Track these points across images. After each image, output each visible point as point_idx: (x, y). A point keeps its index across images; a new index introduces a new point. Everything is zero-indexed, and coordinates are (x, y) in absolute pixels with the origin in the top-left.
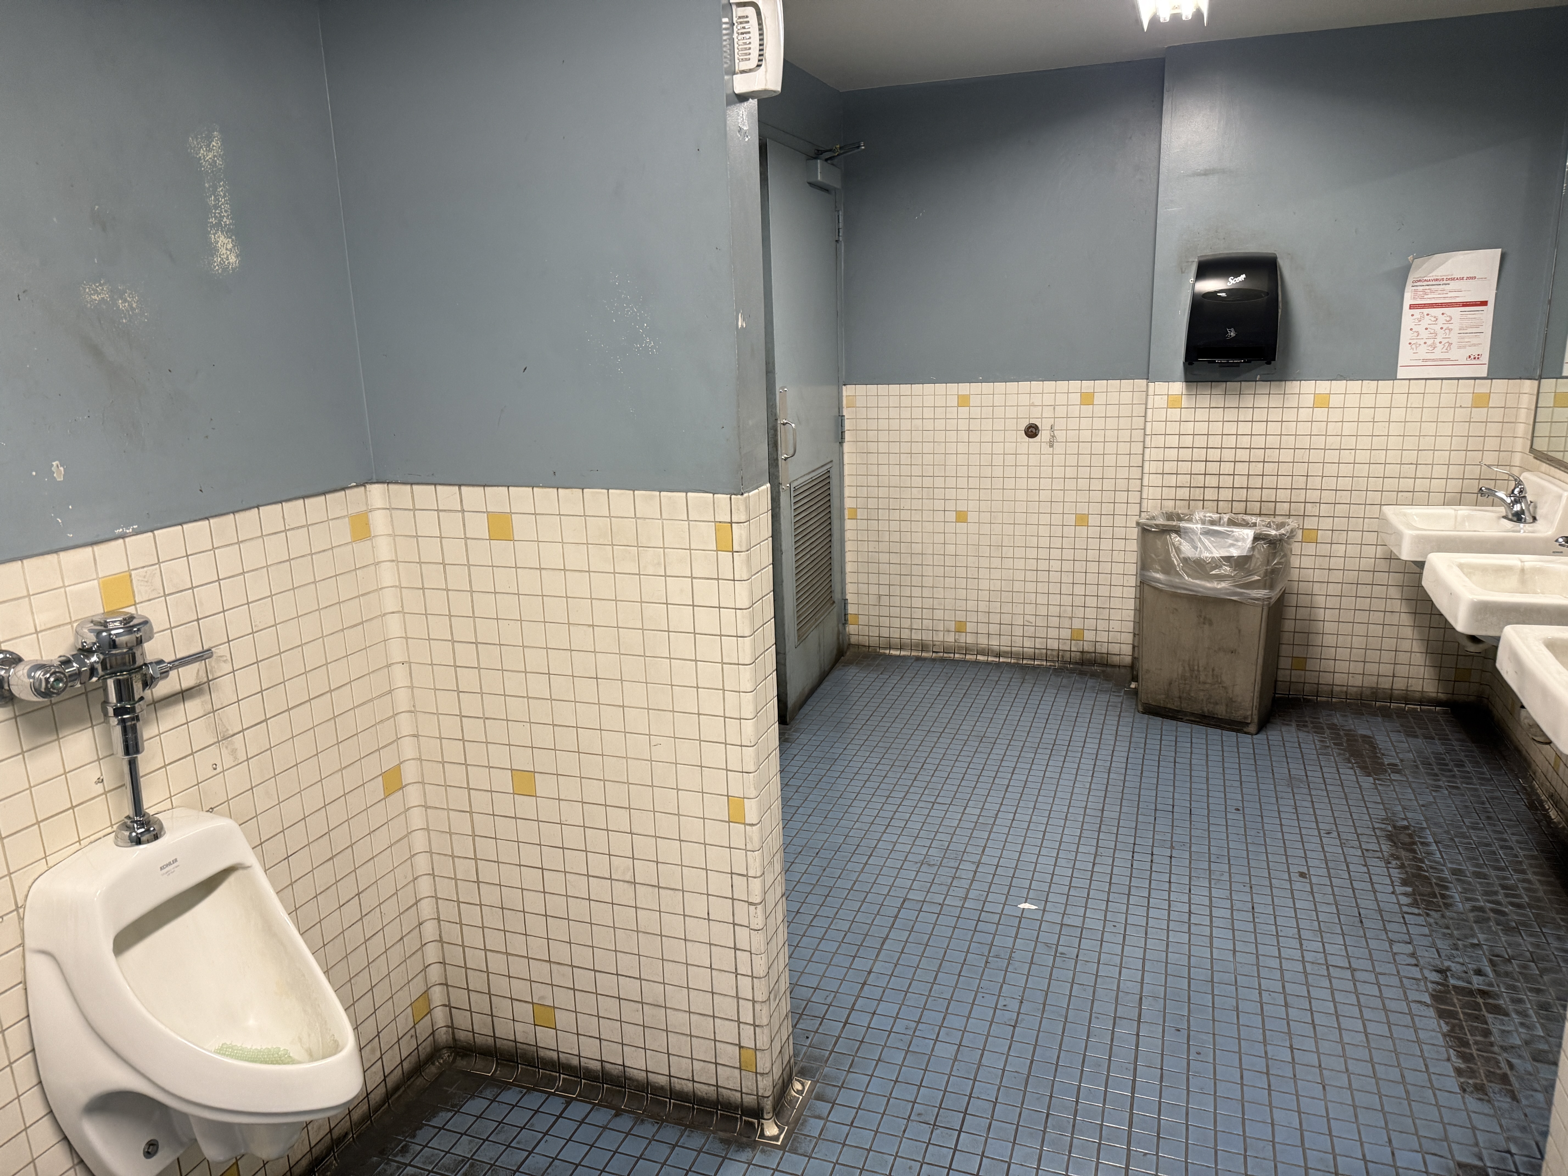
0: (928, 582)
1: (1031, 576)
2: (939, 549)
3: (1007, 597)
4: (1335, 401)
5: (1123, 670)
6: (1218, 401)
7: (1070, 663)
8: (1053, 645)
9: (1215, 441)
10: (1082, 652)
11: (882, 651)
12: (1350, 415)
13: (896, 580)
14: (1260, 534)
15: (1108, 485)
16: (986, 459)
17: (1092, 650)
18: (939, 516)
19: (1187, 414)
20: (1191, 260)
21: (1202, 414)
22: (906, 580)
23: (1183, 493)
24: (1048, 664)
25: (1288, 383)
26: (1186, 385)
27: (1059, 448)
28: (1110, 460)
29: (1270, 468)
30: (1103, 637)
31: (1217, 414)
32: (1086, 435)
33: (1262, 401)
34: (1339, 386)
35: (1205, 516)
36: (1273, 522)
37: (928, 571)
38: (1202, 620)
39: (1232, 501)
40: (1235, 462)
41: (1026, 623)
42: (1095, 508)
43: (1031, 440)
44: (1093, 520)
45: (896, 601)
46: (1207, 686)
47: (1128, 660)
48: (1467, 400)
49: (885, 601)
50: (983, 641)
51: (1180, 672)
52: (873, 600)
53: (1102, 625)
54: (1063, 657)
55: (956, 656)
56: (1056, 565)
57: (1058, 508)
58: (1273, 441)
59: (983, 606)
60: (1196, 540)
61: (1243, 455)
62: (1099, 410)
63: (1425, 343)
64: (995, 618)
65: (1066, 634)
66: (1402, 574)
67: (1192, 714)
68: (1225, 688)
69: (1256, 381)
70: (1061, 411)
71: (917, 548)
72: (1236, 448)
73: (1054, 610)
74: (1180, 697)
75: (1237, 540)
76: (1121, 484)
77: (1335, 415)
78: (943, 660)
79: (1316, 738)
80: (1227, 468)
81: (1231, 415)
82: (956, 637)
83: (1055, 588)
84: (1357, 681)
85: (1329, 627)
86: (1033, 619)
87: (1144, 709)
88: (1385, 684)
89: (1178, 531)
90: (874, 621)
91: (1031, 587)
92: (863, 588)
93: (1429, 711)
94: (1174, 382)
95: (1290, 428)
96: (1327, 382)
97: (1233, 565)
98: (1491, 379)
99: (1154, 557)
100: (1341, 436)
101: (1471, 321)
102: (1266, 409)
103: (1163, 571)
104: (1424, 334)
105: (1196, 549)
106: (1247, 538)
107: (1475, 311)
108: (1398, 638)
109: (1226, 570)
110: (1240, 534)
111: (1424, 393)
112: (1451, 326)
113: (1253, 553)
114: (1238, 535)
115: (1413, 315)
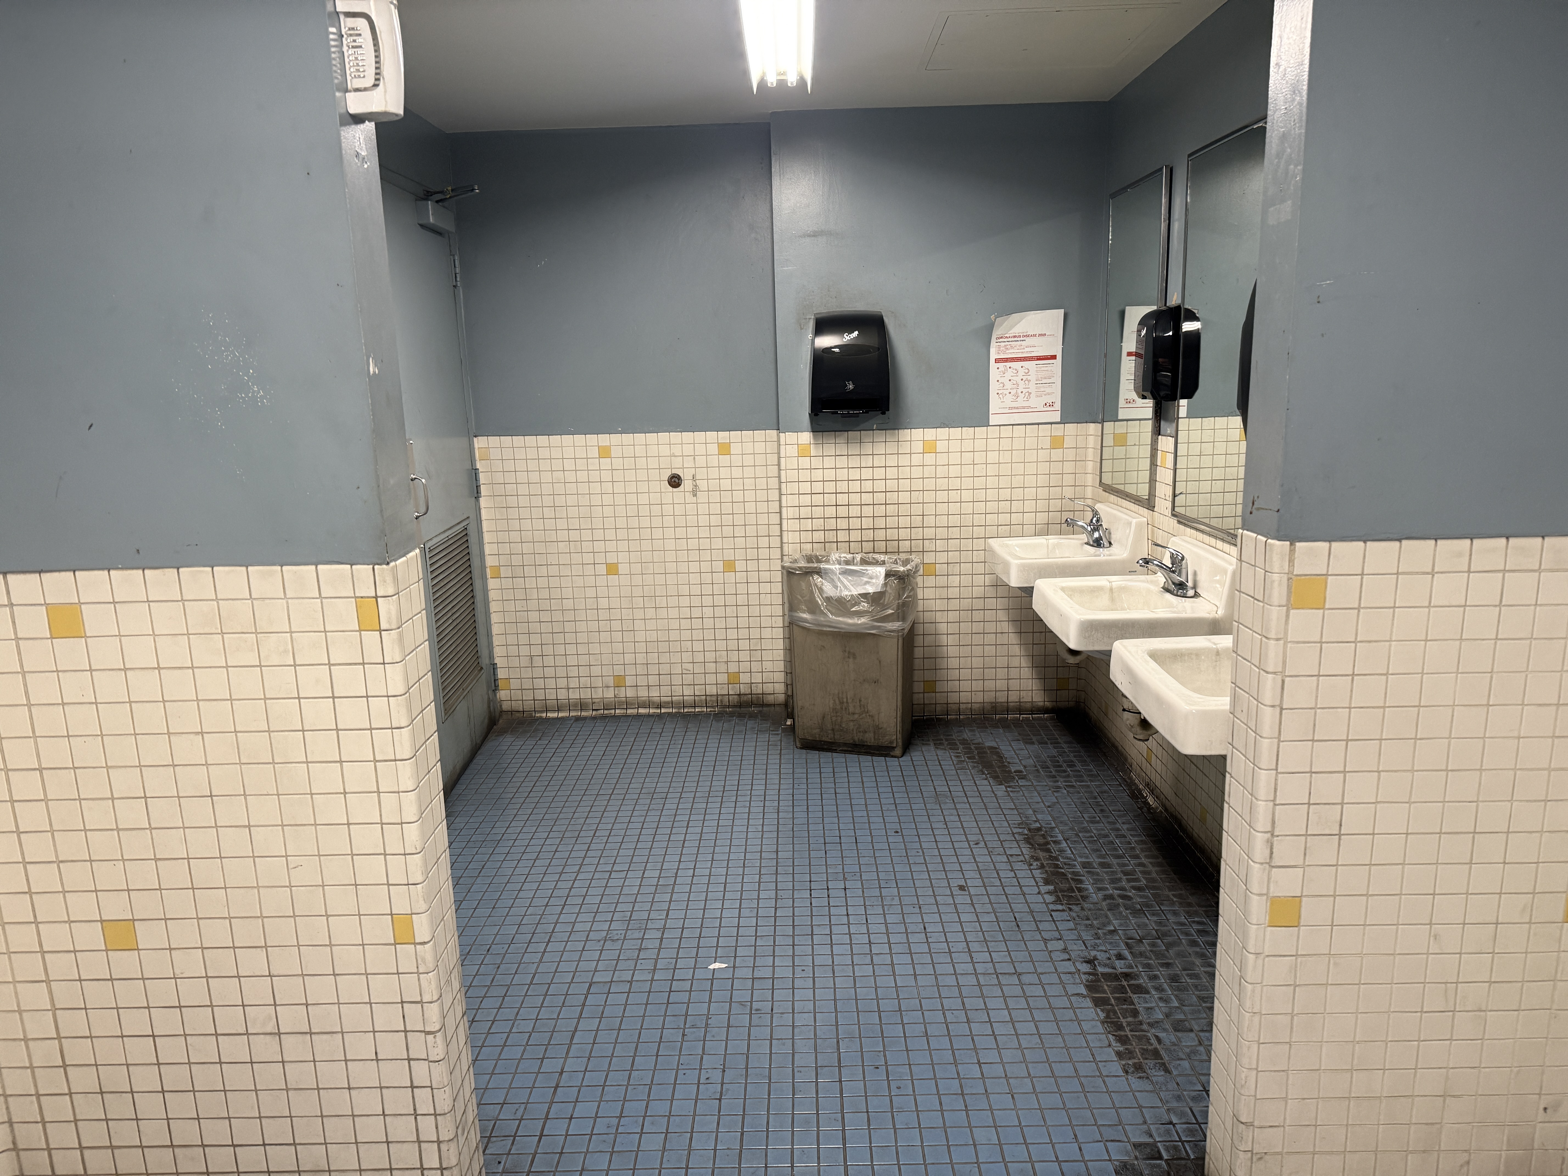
0: (582, 638)
1: (686, 624)
2: (591, 603)
3: (663, 647)
4: (941, 446)
5: (778, 709)
6: (842, 449)
7: (729, 707)
8: (712, 690)
9: (842, 487)
10: (739, 695)
11: (538, 715)
12: (955, 458)
13: (548, 638)
14: (891, 571)
15: (751, 531)
16: (632, 511)
17: (749, 691)
18: (589, 570)
19: (817, 462)
20: (808, 317)
21: (829, 462)
22: (559, 638)
23: (819, 536)
24: (708, 710)
25: (901, 431)
26: (813, 435)
27: (702, 497)
28: (751, 508)
30: (757, 678)
31: (842, 462)
32: (726, 484)
33: (880, 448)
34: (943, 432)
35: (840, 557)
36: (899, 559)
37: (582, 627)
38: (847, 654)
39: (862, 541)
40: (861, 505)
41: (684, 672)
42: (740, 555)
43: (675, 490)
44: (740, 566)
45: (549, 661)
46: (856, 716)
47: (781, 698)
48: (1047, 443)
49: (538, 661)
50: (643, 693)
51: (831, 706)
52: (525, 662)
53: (756, 667)
54: (721, 701)
55: (617, 711)
56: (708, 612)
57: (706, 556)
59: (641, 658)
60: (836, 580)
61: (867, 498)
62: (736, 460)
63: (1010, 393)
64: (653, 669)
65: (722, 678)
66: (1007, 599)
67: (845, 744)
68: (872, 716)
69: (873, 430)
70: (701, 461)
71: (568, 604)
73: (710, 656)
74: (833, 730)
75: (871, 578)
76: (763, 530)
77: (942, 459)
78: (603, 717)
79: (952, 754)
80: (855, 511)
81: (854, 462)
82: (616, 693)
83: (709, 635)
84: (979, 698)
85: (952, 651)
86: (690, 666)
87: (802, 744)
88: (1002, 698)
89: (818, 572)
90: (527, 684)
91: (686, 635)
92: (513, 650)
93: (1039, 719)
94: (802, 432)
95: (905, 472)
96: (933, 429)
97: (870, 601)
98: (1064, 423)
99: (800, 599)
100: (948, 477)
101: (1044, 373)
102: (884, 456)
103: (809, 610)
104: (1009, 385)
105: (837, 588)
106: (880, 575)
107: (1047, 364)
108: (1008, 656)
109: (864, 608)
110: (874, 572)
111: (1012, 438)
112: (1029, 378)
113: (886, 589)
114: (872, 573)
115: (998, 368)
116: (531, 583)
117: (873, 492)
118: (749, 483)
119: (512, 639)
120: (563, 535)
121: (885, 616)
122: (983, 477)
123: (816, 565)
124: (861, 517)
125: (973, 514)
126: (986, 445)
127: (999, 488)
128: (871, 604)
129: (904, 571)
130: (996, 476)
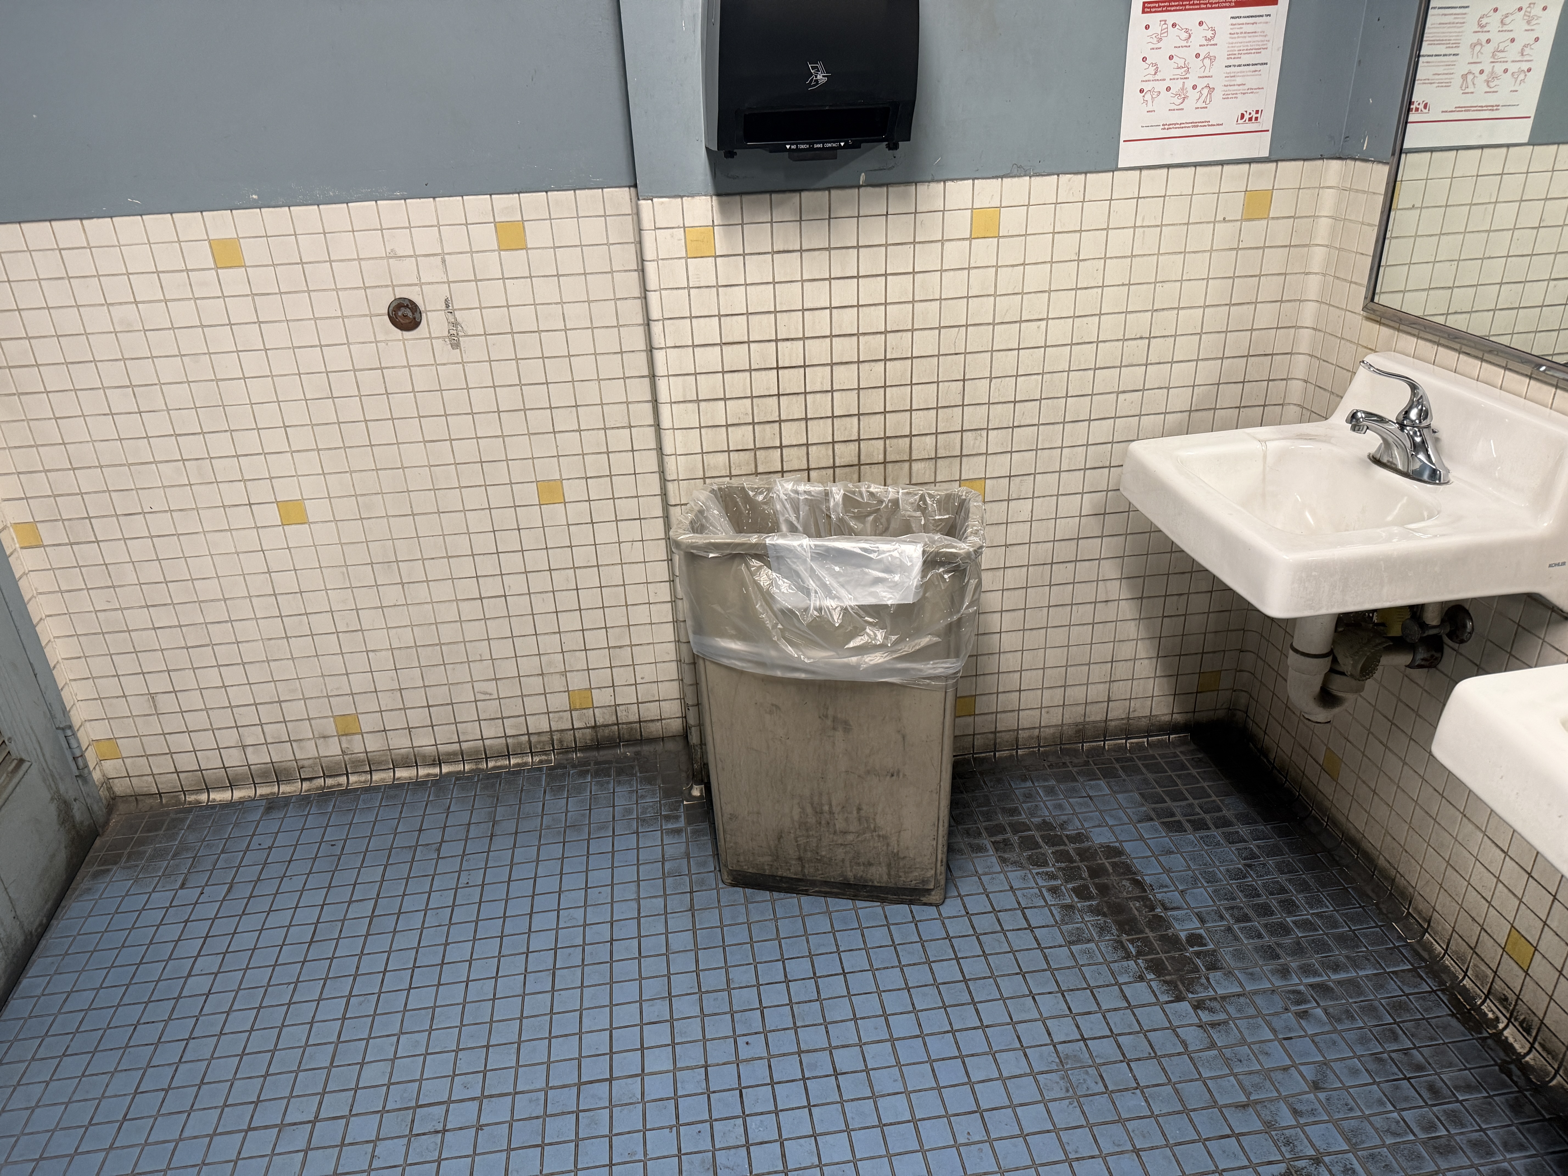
1: (470, 610)
2: (259, 584)
3: (429, 656)
4: (1010, 221)
5: (671, 752)
6: (788, 236)
7: (576, 750)
8: (540, 724)
9: (790, 325)
10: (595, 727)
11: (191, 798)
12: (1038, 248)
13: (180, 659)
14: (938, 554)
15: (590, 417)
17: (611, 720)
18: (242, 517)
19: (729, 270)
21: (758, 268)
23: (742, 437)
24: (537, 759)
25: (922, 188)
26: (721, 205)
27: (472, 348)
28: (586, 368)
29: (896, 371)
30: (627, 696)
31: (788, 267)
32: (523, 317)
33: (873, 231)
34: (1015, 188)
36: (931, 496)
37: (247, 630)
38: (828, 722)
40: (832, 365)
41: (479, 695)
42: (572, 467)
43: (407, 334)
44: (573, 489)
45: (194, 700)
46: (850, 837)
47: (676, 725)
48: (1235, 207)
49: (167, 703)
50: (400, 743)
51: (796, 817)
52: (140, 706)
53: (622, 676)
54: (560, 741)
55: (353, 778)
57: (496, 470)
58: (899, 316)
59: (385, 681)
60: (804, 574)
62: (542, 261)
63: (1166, 91)
64: (416, 698)
65: (559, 702)
68: (884, 837)
69: (858, 189)
70: (460, 267)
71: (208, 589)
72: (831, 336)
73: (529, 665)
74: (800, 859)
75: (889, 569)
76: (616, 413)
77: (1011, 252)
78: (325, 796)
80: (818, 379)
81: (816, 266)
82: (344, 746)
83: (523, 626)
84: (1054, 718)
86: (491, 687)
87: (734, 879)
89: (762, 554)
90: (155, 746)
91: (474, 631)
92: (110, 687)
93: (1161, 743)
94: (692, 196)
95: (929, 285)
96: (994, 180)
97: (888, 622)
98: (1277, 161)
99: (719, 609)
100: (1022, 293)
101: (1248, 39)
102: (884, 249)
103: (741, 636)
104: (1168, 70)
105: (807, 592)
106: (911, 561)
107: (1256, 16)
108: (1114, 642)
109: (876, 635)
110: (895, 554)
111: (1164, 197)
112: (1213, 51)
113: (925, 593)
114: (891, 556)
115: (1147, 27)
116: (114, 553)
117: (858, 335)
118: (577, 315)
119: (101, 666)
120: (166, 448)
121: (919, 650)
122: (1096, 290)
123: (754, 539)
124: (832, 391)
125: (1069, 371)
126: (1109, 216)
127: (1127, 312)
128: (889, 629)
129: (968, 554)
130: (1123, 285)
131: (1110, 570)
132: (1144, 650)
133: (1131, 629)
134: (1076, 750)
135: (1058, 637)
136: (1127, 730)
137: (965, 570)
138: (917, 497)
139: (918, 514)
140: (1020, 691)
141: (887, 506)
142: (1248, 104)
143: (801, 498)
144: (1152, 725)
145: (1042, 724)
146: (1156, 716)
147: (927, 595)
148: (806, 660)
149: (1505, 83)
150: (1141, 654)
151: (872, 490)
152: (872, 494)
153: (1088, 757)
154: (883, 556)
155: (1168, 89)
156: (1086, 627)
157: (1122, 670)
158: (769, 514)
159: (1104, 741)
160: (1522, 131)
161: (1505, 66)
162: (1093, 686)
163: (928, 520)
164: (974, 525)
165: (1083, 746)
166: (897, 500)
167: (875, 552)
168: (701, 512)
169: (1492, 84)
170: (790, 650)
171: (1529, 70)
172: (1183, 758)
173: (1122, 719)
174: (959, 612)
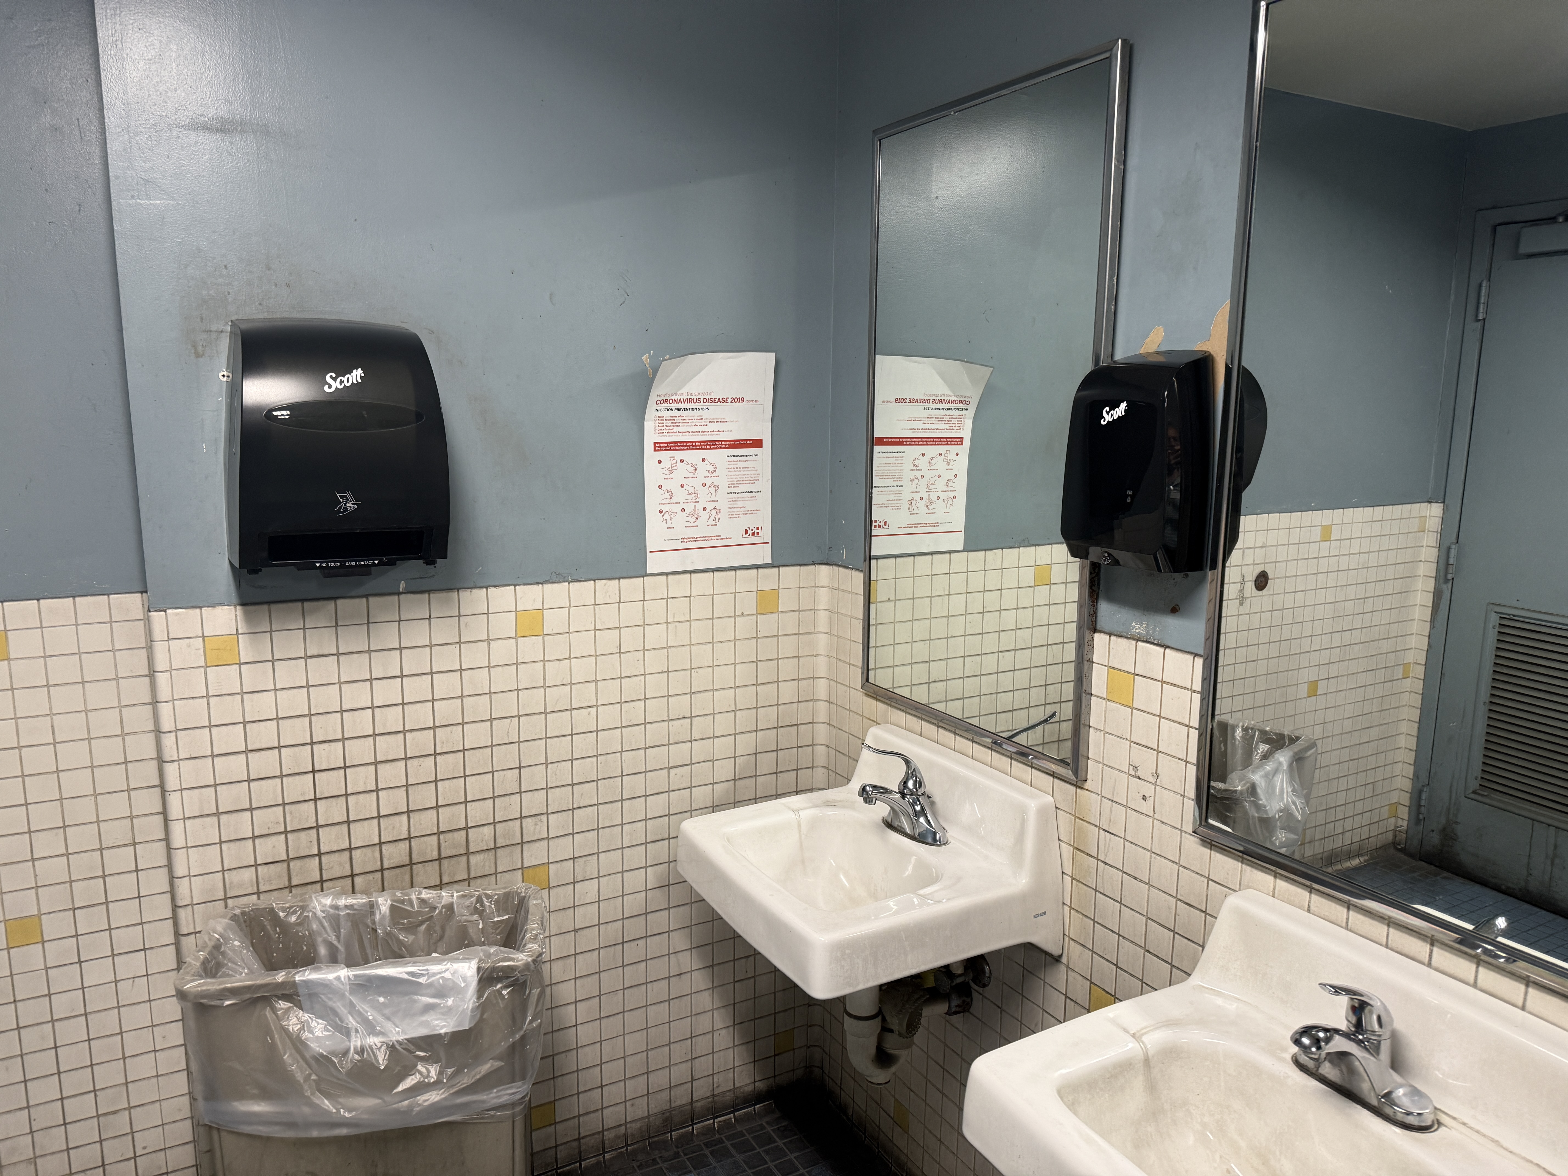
4: (553, 621)
6: (323, 641)
9: (329, 729)
12: (582, 644)
19: (256, 676)
20: (214, 328)
21: (290, 673)
25: (464, 594)
26: (246, 614)
29: (448, 765)
31: (325, 669)
33: (417, 634)
34: (556, 592)
40: (376, 763)
42: (53, 899)
44: (52, 927)
48: (749, 604)
58: (447, 711)
61: (389, 747)
62: (28, 671)
69: (399, 594)
72: (374, 735)
75: (441, 993)
76: (116, 833)
77: (556, 648)
80: (361, 779)
81: (355, 668)
84: (640, 1110)
85: (586, 1034)
88: (681, 1098)
89: (291, 994)
93: (748, 1118)
94: (213, 606)
95: (478, 681)
96: (535, 586)
97: (442, 1054)
98: (778, 567)
99: (238, 1066)
100: (571, 684)
101: (743, 473)
102: (428, 649)
103: (265, 1094)
104: (680, 496)
105: (347, 1032)
106: (464, 981)
107: (747, 456)
108: (691, 1016)
109: (429, 1071)
110: (447, 975)
111: (690, 597)
112: (716, 481)
113: (482, 1015)
114: (442, 978)
115: (660, 462)
117: (404, 732)
118: (70, 726)
121: (479, 1079)
122: (639, 678)
123: (280, 977)
124: (377, 790)
125: (622, 751)
126: (644, 614)
127: (669, 696)
128: (444, 1061)
129: (527, 965)
130: (663, 672)
131: (679, 941)
132: (720, 1020)
133: (705, 1000)
134: (665, 1142)
135: (634, 1020)
136: (714, 1110)
137: (525, 982)
138: (474, 899)
139: (475, 917)
140: (602, 1087)
141: (441, 912)
142: (751, 523)
143: (342, 914)
144: (737, 1098)
145: (628, 1120)
146: (740, 1087)
147: (485, 1016)
148: (347, 1115)
149: (939, 507)
150: (719, 1024)
151: (423, 896)
152: (423, 901)
153: (677, 1147)
154: (434, 978)
155: (683, 510)
156: (662, 1004)
157: (702, 1045)
158: (304, 936)
159: (692, 1125)
160: (958, 542)
161: (937, 494)
162: (676, 1068)
163: (487, 923)
164: (533, 929)
165: (671, 1136)
166: (452, 904)
167: (423, 975)
168: (217, 947)
169: (930, 508)
170: (326, 1104)
171: (955, 497)
172: (769, 1129)
173: (708, 1098)
174: (521, 1028)
